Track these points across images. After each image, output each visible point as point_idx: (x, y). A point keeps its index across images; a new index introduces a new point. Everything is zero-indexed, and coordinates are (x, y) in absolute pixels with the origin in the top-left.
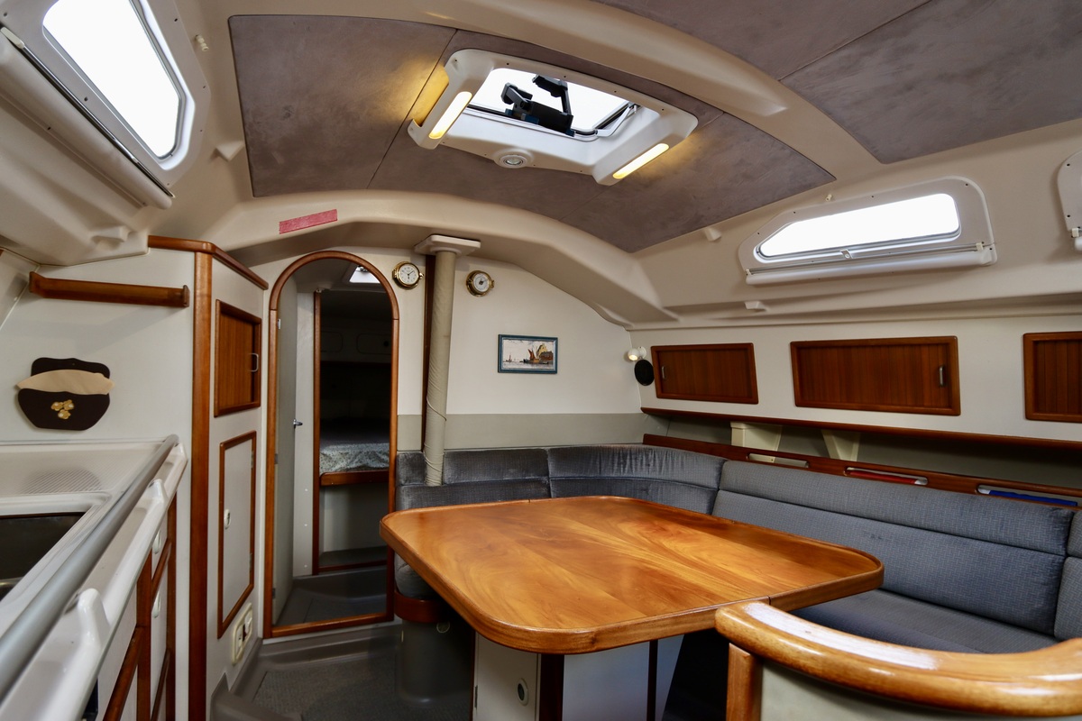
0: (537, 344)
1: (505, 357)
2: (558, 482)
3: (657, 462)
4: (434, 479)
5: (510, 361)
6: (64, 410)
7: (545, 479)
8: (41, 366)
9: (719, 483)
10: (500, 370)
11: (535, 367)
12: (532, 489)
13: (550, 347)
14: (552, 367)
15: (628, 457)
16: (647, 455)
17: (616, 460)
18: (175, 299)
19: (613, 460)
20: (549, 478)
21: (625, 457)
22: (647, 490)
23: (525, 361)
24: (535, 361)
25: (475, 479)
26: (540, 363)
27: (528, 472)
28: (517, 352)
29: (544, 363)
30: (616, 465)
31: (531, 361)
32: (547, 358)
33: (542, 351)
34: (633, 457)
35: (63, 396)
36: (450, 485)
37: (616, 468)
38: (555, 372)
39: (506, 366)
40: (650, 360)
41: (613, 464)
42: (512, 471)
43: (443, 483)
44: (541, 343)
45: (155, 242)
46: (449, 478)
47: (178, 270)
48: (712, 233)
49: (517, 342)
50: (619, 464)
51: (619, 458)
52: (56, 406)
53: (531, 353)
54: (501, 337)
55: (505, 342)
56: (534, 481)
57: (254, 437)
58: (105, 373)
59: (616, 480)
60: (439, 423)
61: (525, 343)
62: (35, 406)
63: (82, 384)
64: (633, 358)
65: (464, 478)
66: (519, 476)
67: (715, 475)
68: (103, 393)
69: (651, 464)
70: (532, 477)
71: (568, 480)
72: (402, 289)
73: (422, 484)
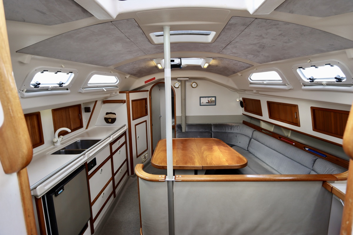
0: (210, 98)
1: (201, 102)
2: (214, 132)
3: (240, 129)
4: (183, 130)
5: (203, 103)
6: (110, 120)
7: (211, 131)
8: (107, 114)
9: (252, 137)
10: (200, 105)
11: (210, 104)
12: (207, 134)
13: (214, 99)
14: (214, 104)
16: (238, 127)
17: (230, 128)
18: (123, 102)
20: (212, 131)
21: (232, 127)
22: (236, 136)
23: (207, 103)
25: (192, 131)
26: (211, 103)
27: (206, 129)
28: (204, 101)
29: (212, 103)
31: (209, 102)
33: (211, 100)
34: (234, 128)
35: (110, 118)
36: (187, 132)
37: (229, 130)
38: (215, 105)
40: (242, 101)
41: (229, 129)
42: (201, 129)
43: (185, 131)
44: (211, 98)
45: (120, 92)
46: (187, 130)
47: (124, 97)
48: (239, 74)
49: (204, 98)
50: (230, 129)
53: (208, 101)
54: (200, 97)
55: (201, 98)
56: (208, 132)
57: (146, 121)
58: (115, 115)
59: (229, 133)
60: (184, 118)
61: (207, 98)
62: (107, 120)
63: (112, 116)
64: (238, 101)
65: (190, 130)
66: (204, 131)
67: (251, 134)
68: (115, 118)
69: (238, 129)
70: (207, 131)
71: (217, 132)
72: (176, 89)
73: (180, 131)
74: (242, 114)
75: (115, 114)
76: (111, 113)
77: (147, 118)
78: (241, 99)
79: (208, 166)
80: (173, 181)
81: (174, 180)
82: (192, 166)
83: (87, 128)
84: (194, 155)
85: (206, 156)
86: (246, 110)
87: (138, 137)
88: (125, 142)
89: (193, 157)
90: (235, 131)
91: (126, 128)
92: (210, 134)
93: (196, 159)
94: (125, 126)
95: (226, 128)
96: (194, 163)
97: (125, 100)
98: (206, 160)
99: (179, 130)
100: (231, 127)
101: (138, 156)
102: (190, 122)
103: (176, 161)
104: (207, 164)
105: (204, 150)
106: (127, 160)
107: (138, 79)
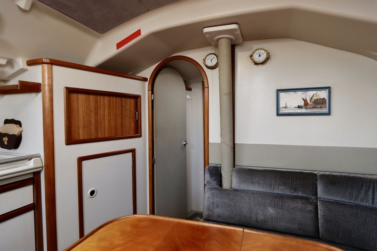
0: (311, 93)
1: (282, 105)
2: (326, 202)
4: (226, 185)
5: (286, 107)
7: (313, 197)
10: (278, 114)
11: (309, 111)
12: (299, 204)
13: (323, 94)
14: (325, 110)
20: (317, 198)
23: (299, 107)
24: (308, 106)
25: (251, 188)
26: (314, 108)
27: (295, 190)
28: (292, 101)
29: (317, 107)
31: (305, 106)
32: (320, 103)
33: (315, 98)
36: (235, 190)
38: (329, 114)
39: (283, 111)
42: (281, 187)
43: (232, 188)
44: (314, 92)
45: (31, 63)
46: (235, 185)
49: (292, 94)
52: (4, 139)
53: (305, 101)
54: (279, 91)
55: (282, 95)
56: (301, 198)
57: (133, 151)
58: (21, 126)
60: (228, 150)
61: (299, 93)
63: (13, 130)
65: (244, 187)
66: (288, 192)
70: (300, 194)
71: (337, 203)
72: (210, 70)
73: (217, 186)
75: (19, 123)
76: (13, 120)
87: (92, 193)
88: (35, 207)
92: (310, 208)
97: (41, 84)
99: (214, 183)
107: (99, 37)
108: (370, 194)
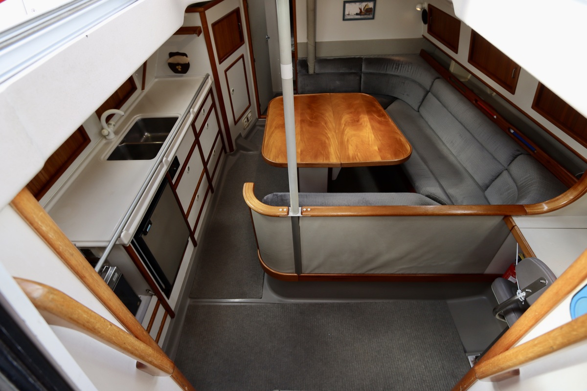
0: (364, 4)
1: (347, 13)
2: (366, 74)
3: (412, 70)
4: (311, 71)
5: (349, 14)
6: (179, 68)
8: (171, 55)
9: (430, 88)
10: (344, 19)
11: (362, 17)
13: (371, 5)
14: (372, 16)
15: (400, 66)
16: (409, 66)
17: (395, 66)
18: (196, 32)
19: (393, 66)
20: (361, 72)
22: (404, 83)
23: (357, 14)
24: (362, 14)
25: (327, 71)
26: (365, 14)
27: (351, 69)
28: (353, 9)
29: (367, 15)
30: (394, 69)
31: (360, 13)
32: (369, 11)
33: (367, 7)
34: (402, 66)
35: (178, 64)
36: (317, 74)
38: (373, 18)
39: (347, 17)
40: (427, 10)
41: (393, 68)
42: (343, 68)
43: (314, 73)
44: (366, 4)
46: (317, 71)
47: (195, 20)
49: (352, 4)
50: (395, 68)
51: (396, 65)
52: (177, 67)
53: (360, 9)
54: (345, 2)
55: (347, 5)
56: (354, 73)
57: (242, 56)
58: (187, 56)
59: (393, 75)
60: (311, 48)
61: (357, 4)
62: (173, 67)
63: (182, 60)
64: (419, 9)
65: (323, 71)
66: (347, 71)
67: (430, 84)
68: (187, 63)
69: (409, 71)
70: (353, 71)
71: (371, 74)
73: (305, 73)
74: (423, 36)
75: (185, 55)
76: (178, 53)
77: (244, 49)
78: (426, 6)
79: (350, 162)
80: (299, 217)
81: (299, 215)
82: (325, 162)
83: (143, 88)
84: (328, 138)
85: (348, 140)
86: (430, 31)
87: (233, 90)
88: (213, 105)
89: (327, 141)
90: (404, 72)
91: (210, 81)
92: (358, 78)
93: (332, 147)
94: (207, 76)
95: (388, 67)
96: (328, 158)
97: (200, 27)
98: (348, 148)
99: (304, 71)
100: (398, 64)
101: (236, 122)
102: (324, 54)
103: (301, 151)
104: (349, 158)
105: (345, 125)
106: (220, 132)
108: (386, 67)
